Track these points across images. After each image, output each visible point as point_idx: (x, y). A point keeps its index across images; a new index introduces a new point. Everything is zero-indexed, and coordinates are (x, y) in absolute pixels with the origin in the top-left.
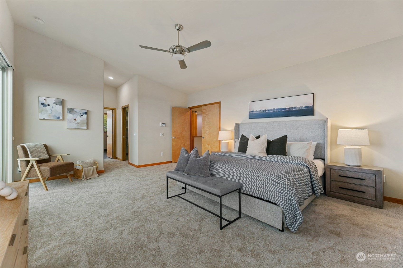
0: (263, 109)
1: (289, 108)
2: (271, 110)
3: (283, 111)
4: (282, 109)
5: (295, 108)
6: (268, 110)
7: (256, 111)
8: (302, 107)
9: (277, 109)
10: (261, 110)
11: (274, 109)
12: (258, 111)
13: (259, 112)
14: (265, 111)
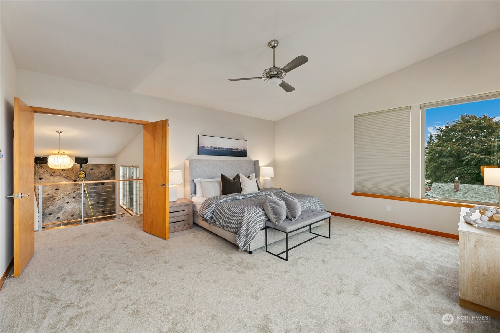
0: (214, 146)
1: (234, 149)
2: (221, 148)
3: (230, 151)
4: (230, 149)
5: (237, 149)
6: (219, 148)
7: (207, 147)
8: (241, 150)
9: (226, 148)
10: (212, 147)
11: (223, 148)
12: (209, 147)
13: (210, 149)
14: (216, 148)
